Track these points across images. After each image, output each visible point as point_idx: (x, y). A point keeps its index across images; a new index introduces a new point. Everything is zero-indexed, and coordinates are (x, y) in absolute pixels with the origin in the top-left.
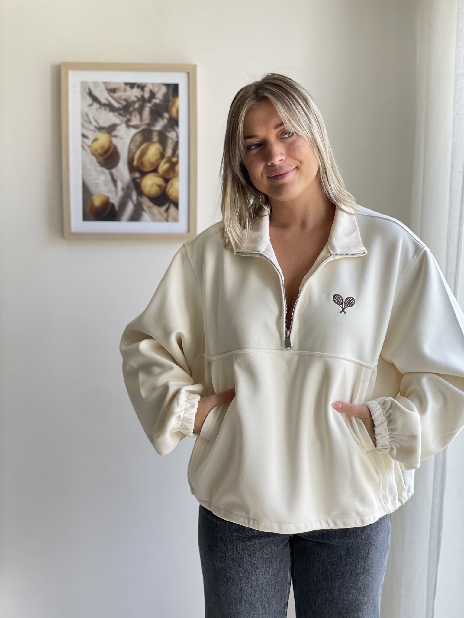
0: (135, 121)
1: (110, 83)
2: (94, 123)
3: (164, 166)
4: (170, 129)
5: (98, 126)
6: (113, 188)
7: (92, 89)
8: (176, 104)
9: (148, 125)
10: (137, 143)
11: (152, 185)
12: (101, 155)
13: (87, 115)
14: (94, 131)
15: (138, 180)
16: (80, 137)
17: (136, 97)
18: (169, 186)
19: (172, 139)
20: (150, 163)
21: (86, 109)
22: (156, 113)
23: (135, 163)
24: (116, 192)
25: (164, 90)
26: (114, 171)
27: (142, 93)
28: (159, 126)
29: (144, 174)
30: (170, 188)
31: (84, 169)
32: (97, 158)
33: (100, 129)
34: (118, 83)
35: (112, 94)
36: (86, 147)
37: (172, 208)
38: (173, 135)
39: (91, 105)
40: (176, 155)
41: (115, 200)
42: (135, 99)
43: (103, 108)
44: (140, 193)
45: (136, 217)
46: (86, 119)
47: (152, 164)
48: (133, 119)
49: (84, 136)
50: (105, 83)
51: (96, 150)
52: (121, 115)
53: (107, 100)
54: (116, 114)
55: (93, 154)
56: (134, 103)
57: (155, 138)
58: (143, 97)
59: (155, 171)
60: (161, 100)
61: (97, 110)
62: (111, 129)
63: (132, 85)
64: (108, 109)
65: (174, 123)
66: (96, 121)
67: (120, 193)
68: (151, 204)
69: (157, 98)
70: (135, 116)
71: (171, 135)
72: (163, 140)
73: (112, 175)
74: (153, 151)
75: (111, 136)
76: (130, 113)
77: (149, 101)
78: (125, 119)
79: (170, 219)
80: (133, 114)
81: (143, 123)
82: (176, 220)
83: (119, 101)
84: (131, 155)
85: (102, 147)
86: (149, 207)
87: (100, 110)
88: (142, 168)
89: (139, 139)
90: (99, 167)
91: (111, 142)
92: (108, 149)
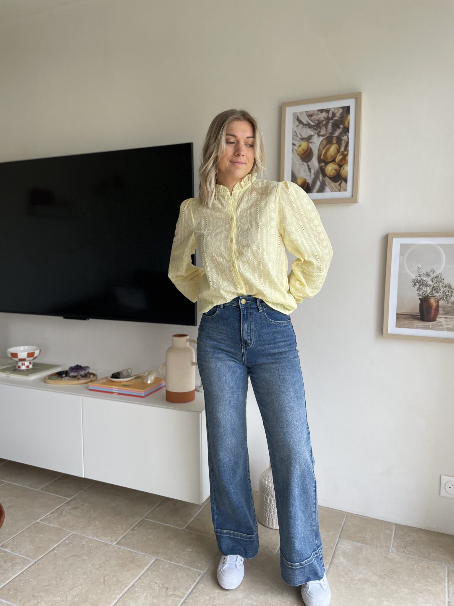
0: (323, 132)
1: (309, 111)
2: (300, 136)
3: (339, 158)
4: (344, 135)
5: (301, 138)
6: (309, 174)
7: (299, 116)
8: (348, 119)
9: (331, 133)
10: (324, 145)
11: (332, 170)
12: (302, 155)
13: (296, 132)
14: (299, 141)
15: (323, 167)
16: (291, 145)
17: (324, 117)
18: (342, 169)
19: (345, 140)
20: (331, 156)
21: (295, 129)
22: (336, 126)
23: (322, 157)
24: (310, 175)
25: (341, 111)
26: (309, 163)
27: (328, 115)
28: (337, 134)
29: (327, 163)
30: (342, 171)
31: (293, 163)
32: (300, 156)
33: (303, 139)
34: (314, 111)
35: (310, 118)
36: (294, 151)
37: (343, 183)
38: (345, 138)
39: (298, 126)
40: (347, 150)
41: (310, 181)
42: (324, 119)
43: (305, 127)
44: (324, 175)
45: (321, 190)
46: (295, 134)
47: (332, 157)
48: (322, 131)
49: (293, 144)
50: (306, 112)
51: (300, 152)
52: (315, 129)
53: (307, 122)
54: (312, 129)
55: (299, 155)
56: (323, 121)
57: (335, 141)
58: (328, 117)
59: (334, 161)
60: (339, 117)
61: (301, 129)
62: (308, 139)
63: (322, 111)
64: (307, 127)
65: (346, 130)
67: (313, 176)
68: (331, 182)
69: (337, 117)
70: (323, 129)
71: (344, 138)
72: (339, 141)
73: (308, 166)
74: (333, 149)
75: (309, 143)
76: (320, 128)
77: (332, 119)
78: (317, 132)
79: (341, 190)
80: (322, 128)
81: (327, 133)
82: (345, 190)
83: (314, 121)
84: (320, 153)
85: (303, 150)
86: (329, 183)
87: (303, 128)
88: (325, 160)
89: (324, 142)
90: (301, 162)
91: (308, 146)
92: (307, 150)
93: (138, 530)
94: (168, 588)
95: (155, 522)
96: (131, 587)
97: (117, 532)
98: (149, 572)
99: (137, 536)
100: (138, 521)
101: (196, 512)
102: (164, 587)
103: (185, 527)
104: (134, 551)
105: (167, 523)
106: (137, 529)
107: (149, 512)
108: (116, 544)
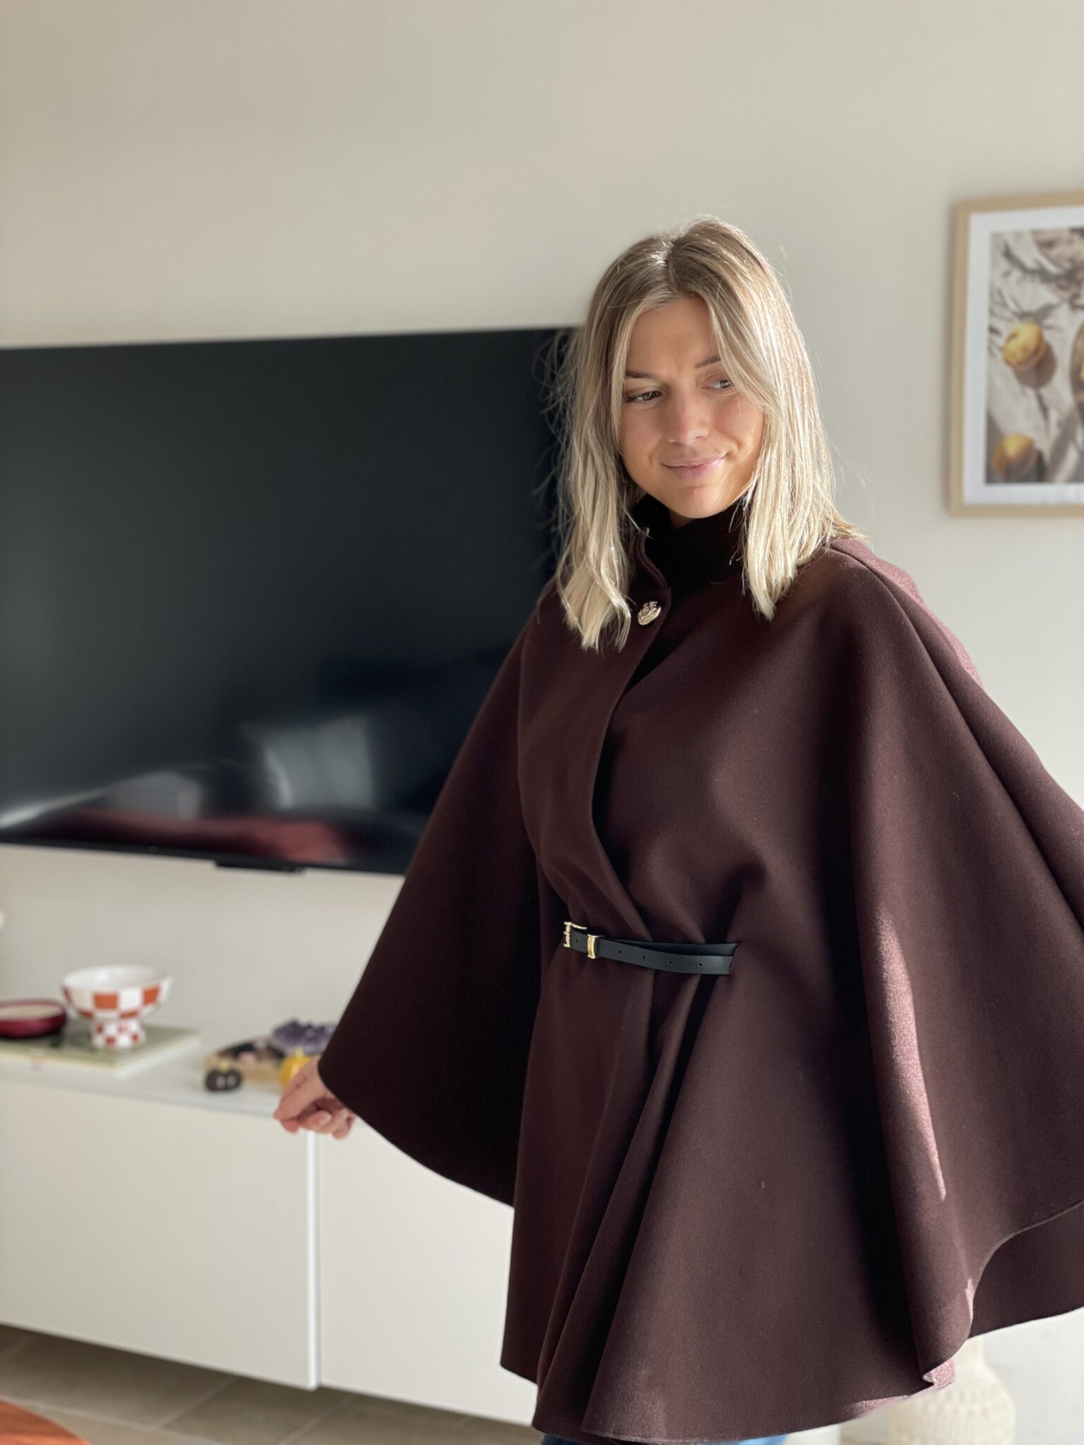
1: (1045, 231)
2: (1013, 306)
5: (1018, 311)
6: (1041, 423)
7: (1011, 242)
12: (1020, 363)
13: (1000, 293)
14: (1012, 320)
16: (985, 334)
21: (999, 283)
23: (1083, 376)
24: (1047, 430)
26: (1045, 391)
31: (991, 390)
32: (1015, 368)
33: (1023, 316)
34: (1060, 230)
35: (1046, 250)
36: (996, 351)
39: (1007, 274)
41: (1045, 445)
43: (1028, 278)
46: (997, 299)
49: (993, 330)
50: (1035, 233)
51: (1014, 355)
52: (1061, 287)
53: (1037, 262)
54: (1053, 286)
55: (1008, 362)
61: (1019, 282)
62: (1039, 316)
63: (1081, 233)
64: (1037, 279)
66: (1015, 302)
67: (1054, 432)
73: (1040, 399)
75: (1042, 327)
76: (1079, 284)
78: (1067, 295)
83: (1058, 262)
84: (1076, 361)
85: (1024, 349)
87: (1022, 282)
90: (1015, 385)
91: (1040, 339)
92: (1037, 350)
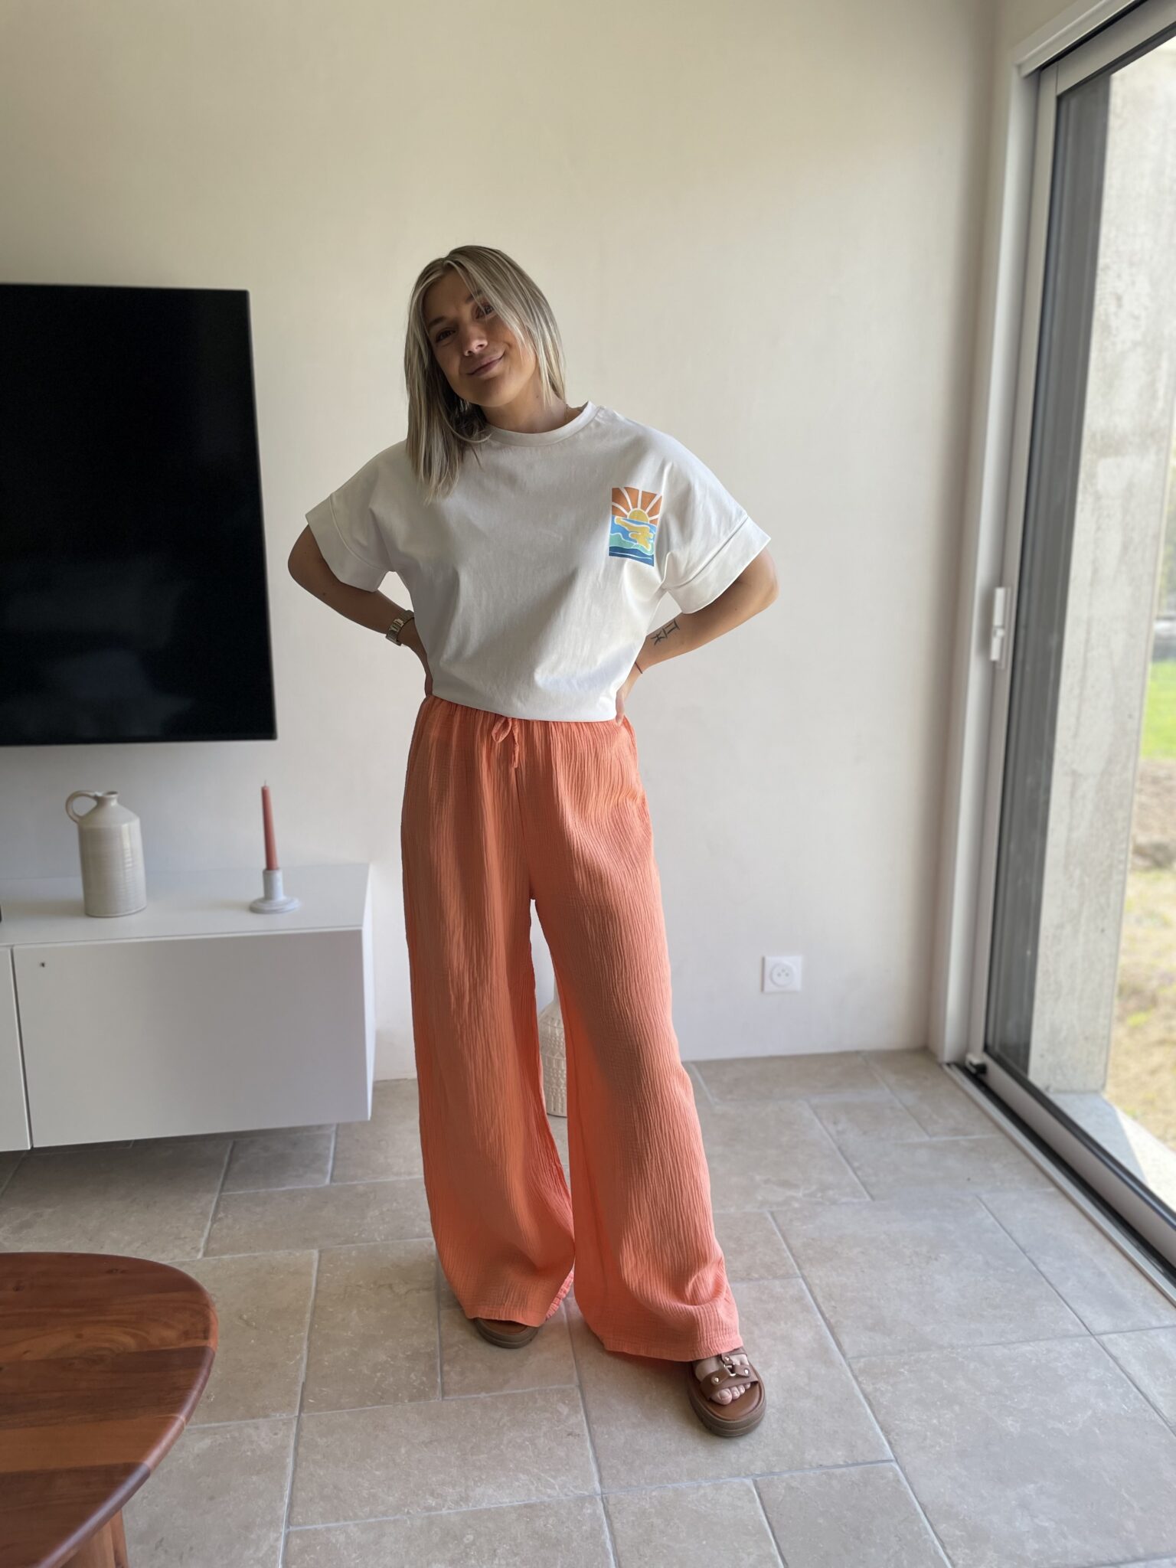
93: (230, 1216)
94: (390, 1286)
95: (252, 1191)
96: (313, 1313)
97: (183, 1236)
98: (328, 1275)
99: (238, 1227)
100: (211, 1202)
101: (328, 1149)
102: (381, 1286)
103: (327, 1181)
104: (256, 1254)
105: (283, 1185)
106: (226, 1216)
107: (221, 1180)
108: (205, 1254)
